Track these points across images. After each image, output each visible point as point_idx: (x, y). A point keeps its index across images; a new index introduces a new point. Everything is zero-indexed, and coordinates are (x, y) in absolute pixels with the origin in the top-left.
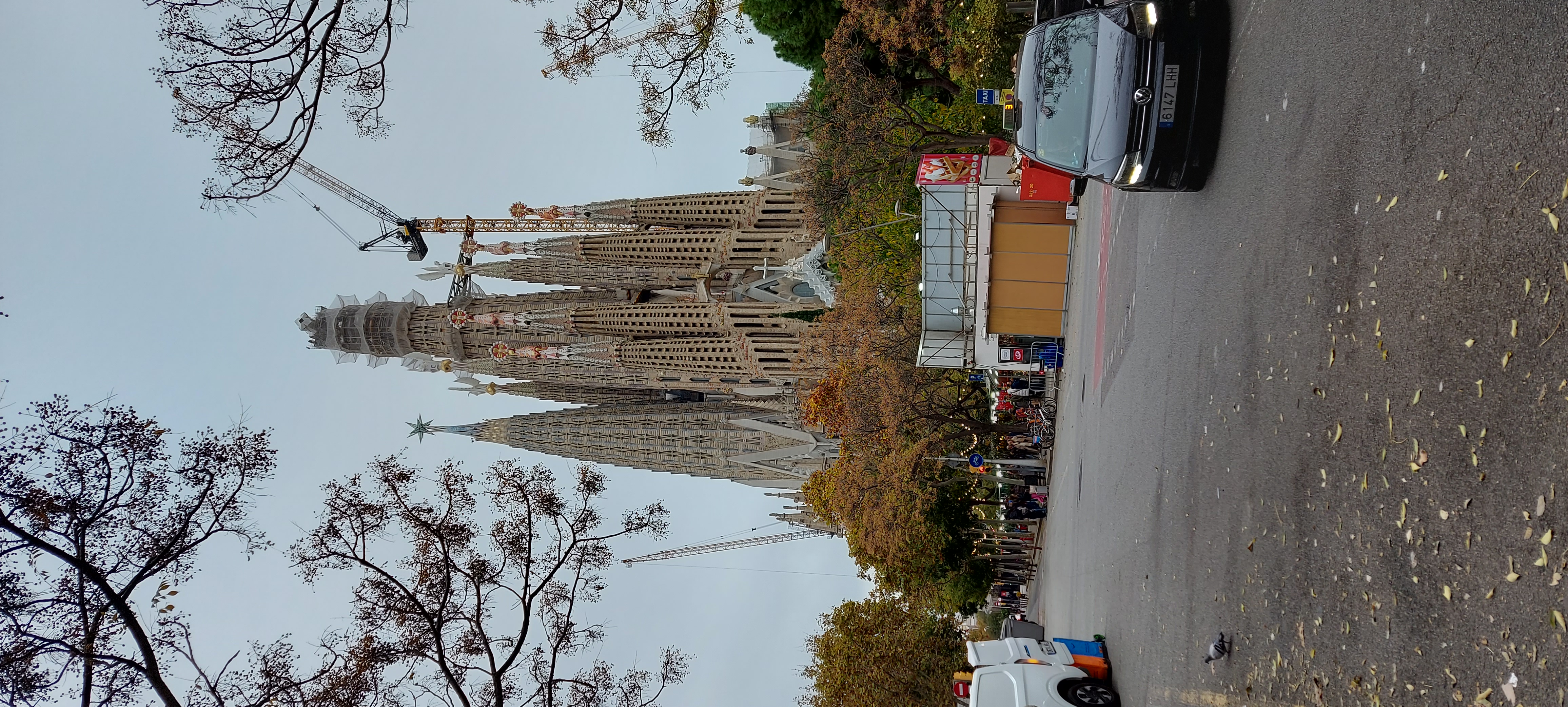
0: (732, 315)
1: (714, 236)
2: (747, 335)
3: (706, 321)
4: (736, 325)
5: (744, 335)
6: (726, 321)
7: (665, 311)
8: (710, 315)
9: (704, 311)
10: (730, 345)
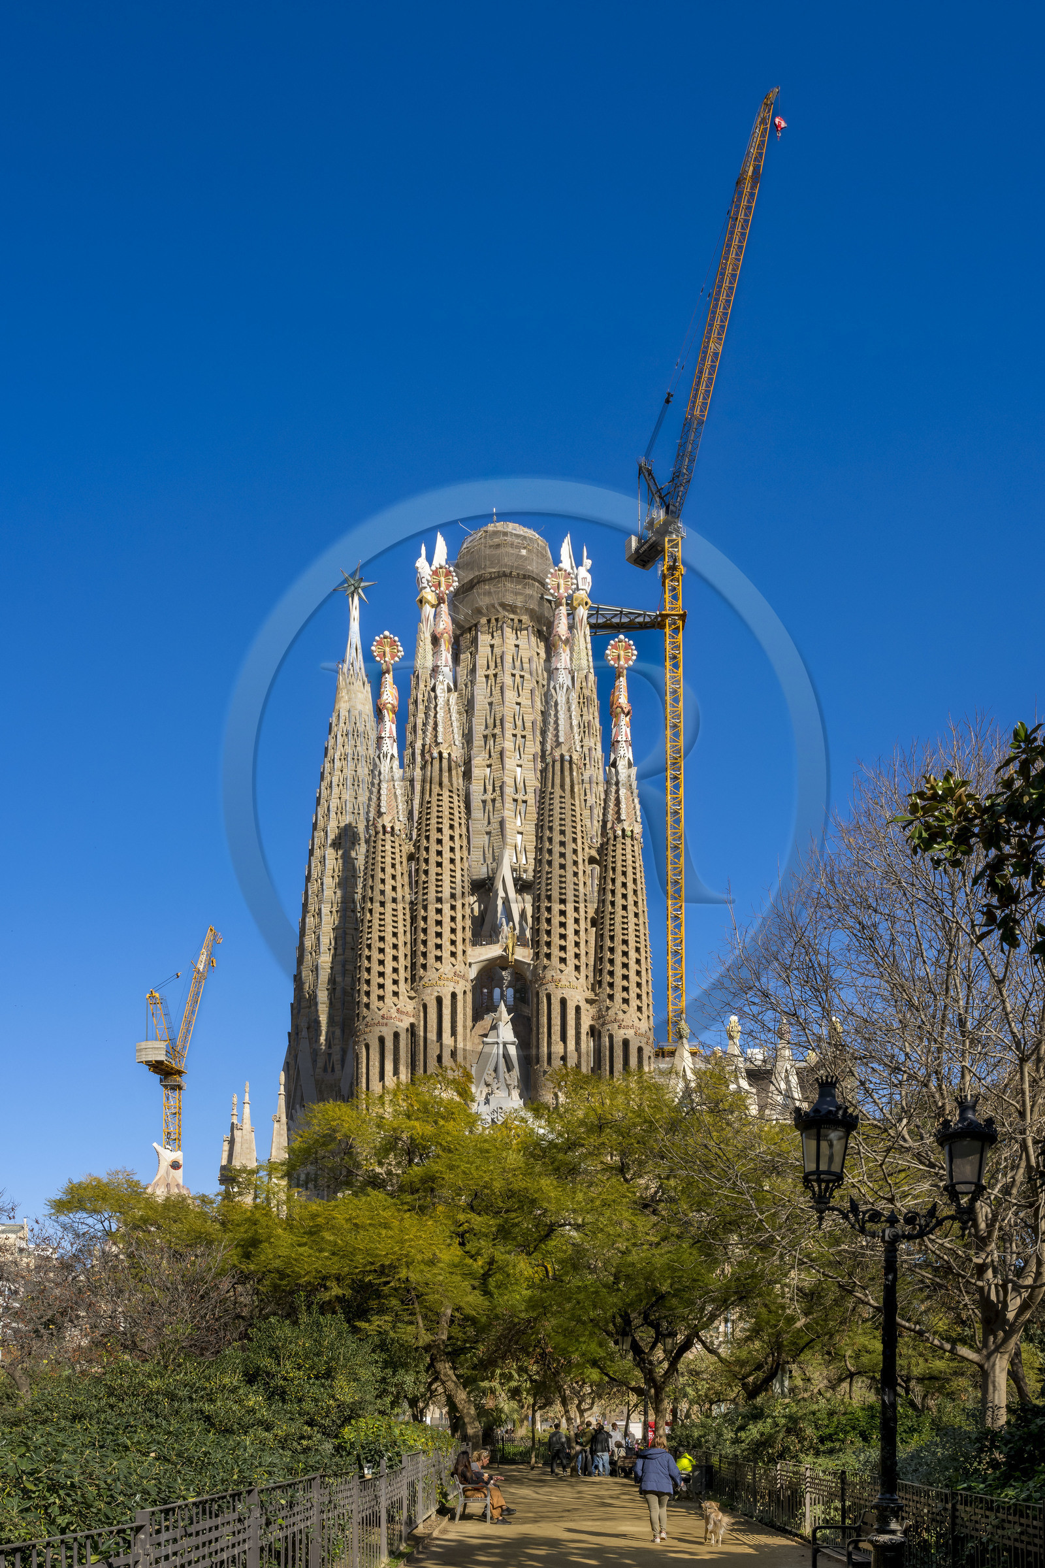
0: (439, 1000)
1: (572, 961)
2: (412, 1025)
3: (431, 960)
4: (425, 1007)
5: (412, 1020)
6: (429, 990)
7: (446, 894)
8: (438, 965)
9: (446, 954)
10: (389, 999)
